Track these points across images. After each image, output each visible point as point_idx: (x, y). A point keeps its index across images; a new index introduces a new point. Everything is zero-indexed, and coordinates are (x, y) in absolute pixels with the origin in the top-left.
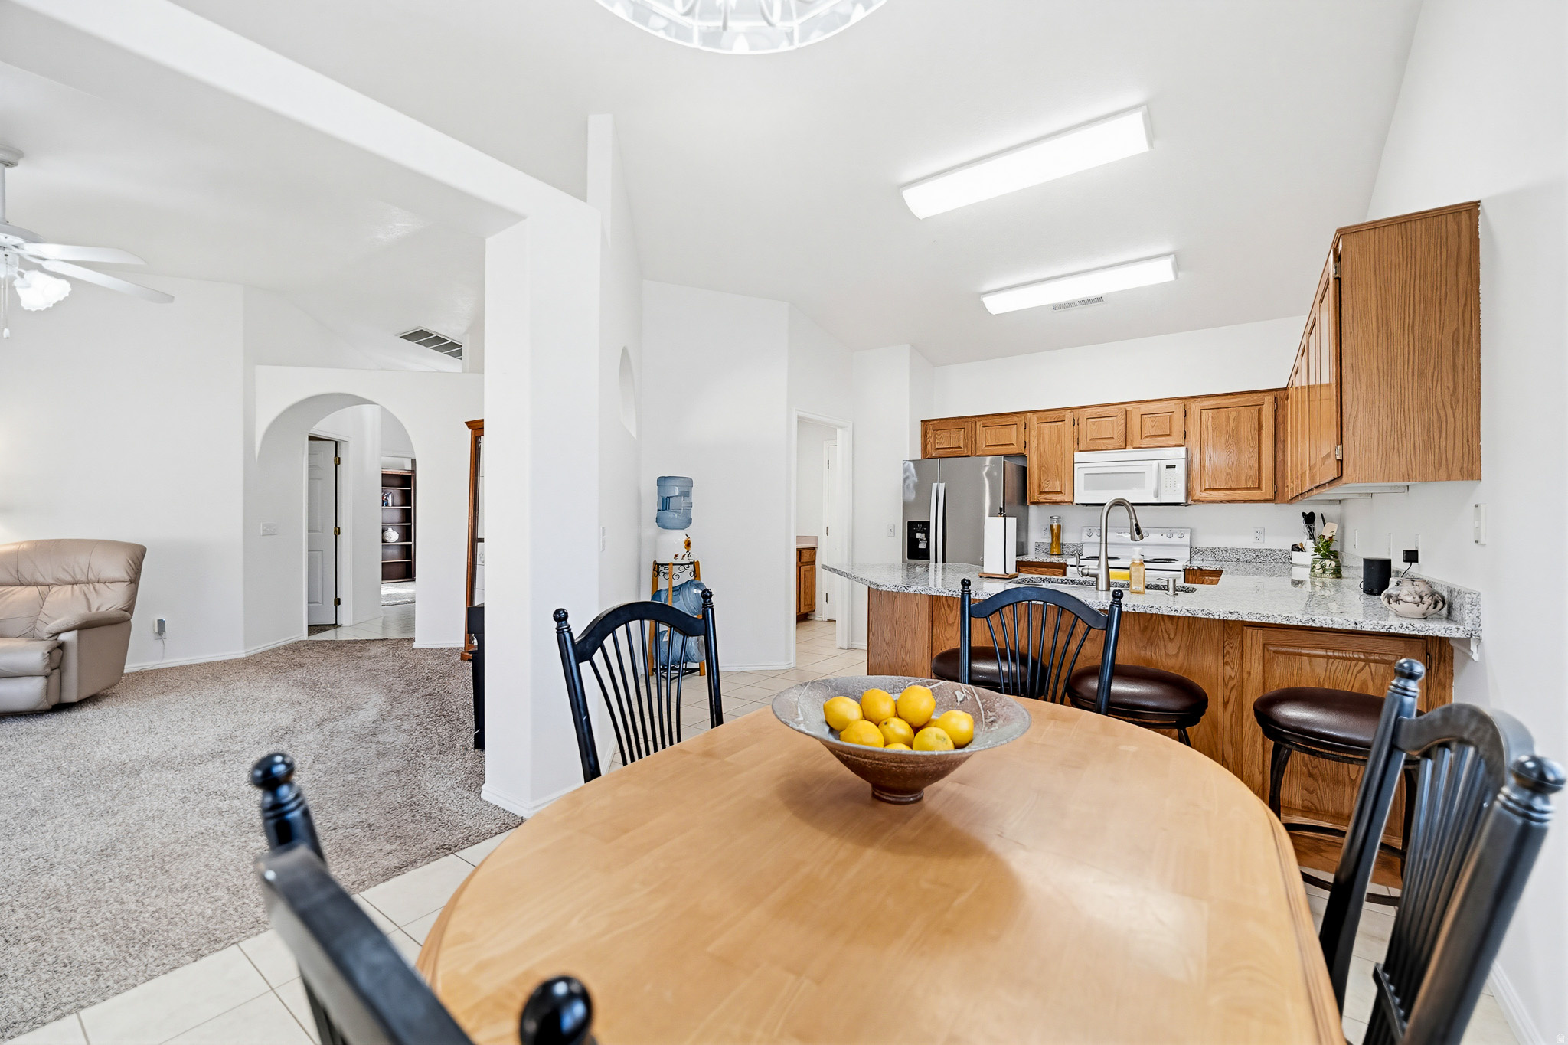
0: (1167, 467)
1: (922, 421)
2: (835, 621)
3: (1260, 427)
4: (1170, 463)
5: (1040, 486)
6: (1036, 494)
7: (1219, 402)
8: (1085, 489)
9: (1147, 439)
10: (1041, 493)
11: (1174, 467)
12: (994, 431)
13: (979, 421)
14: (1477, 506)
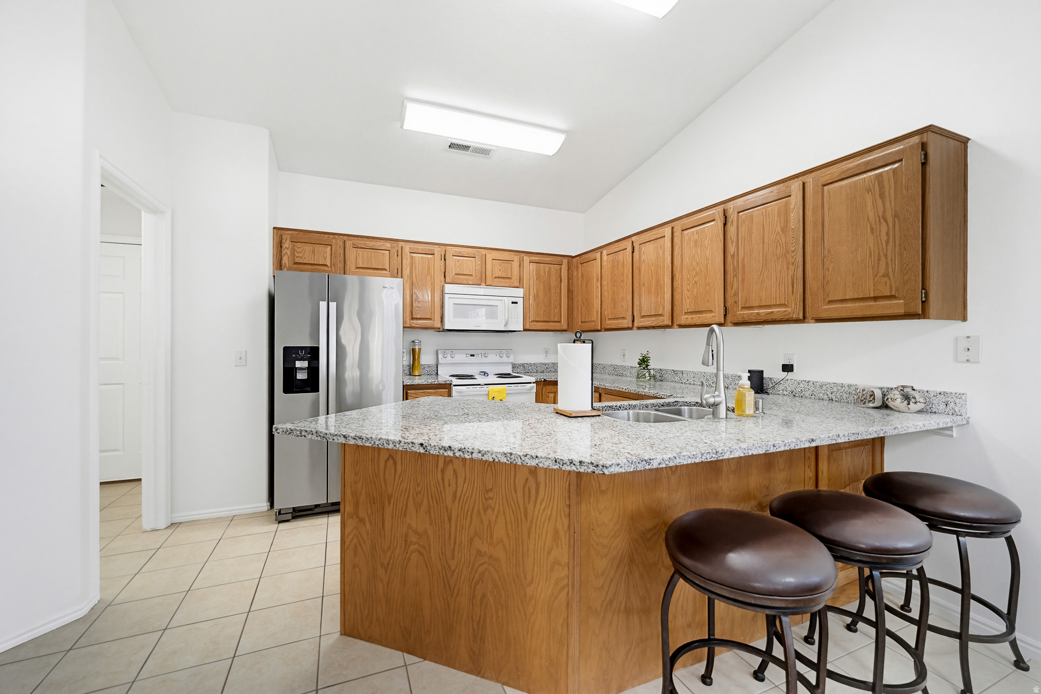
0: (513, 303)
1: (274, 228)
2: (140, 480)
3: (561, 281)
4: (515, 300)
5: (412, 313)
6: (408, 320)
7: (540, 258)
8: (454, 317)
9: (496, 280)
10: (413, 319)
11: (517, 303)
12: (366, 253)
13: (349, 240)
14: (968, 337)
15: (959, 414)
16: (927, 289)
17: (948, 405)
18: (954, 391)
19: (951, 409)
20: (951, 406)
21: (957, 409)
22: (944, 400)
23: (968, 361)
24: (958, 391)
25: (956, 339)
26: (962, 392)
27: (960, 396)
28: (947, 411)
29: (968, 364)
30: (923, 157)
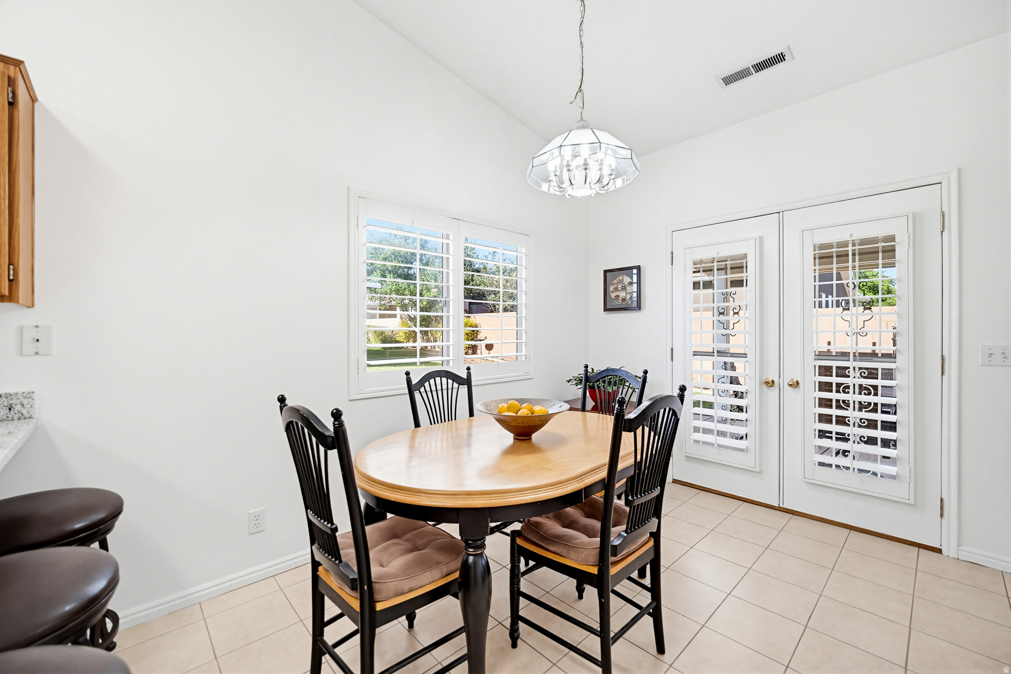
14: (37, 327)
15: (27, 416)
16: (16, 265)
17: (12, 409)
18: (20, 390)
19: (16, 412)
20: (16, 409)
21: (24, 412)
22: (6, 404)
23: (37, 353)
24: (27, 390)
25: (21, 329)
26: (31, 390)
27: (29, 395)
28: (11, 416)
29: (37, 357)
30: (11, 95)
